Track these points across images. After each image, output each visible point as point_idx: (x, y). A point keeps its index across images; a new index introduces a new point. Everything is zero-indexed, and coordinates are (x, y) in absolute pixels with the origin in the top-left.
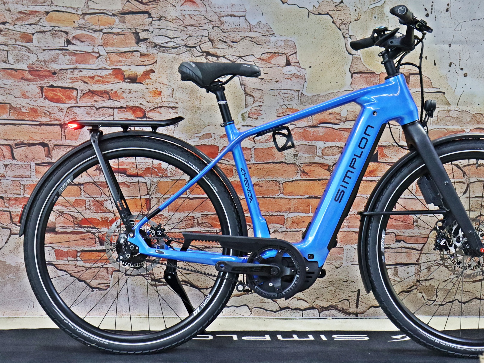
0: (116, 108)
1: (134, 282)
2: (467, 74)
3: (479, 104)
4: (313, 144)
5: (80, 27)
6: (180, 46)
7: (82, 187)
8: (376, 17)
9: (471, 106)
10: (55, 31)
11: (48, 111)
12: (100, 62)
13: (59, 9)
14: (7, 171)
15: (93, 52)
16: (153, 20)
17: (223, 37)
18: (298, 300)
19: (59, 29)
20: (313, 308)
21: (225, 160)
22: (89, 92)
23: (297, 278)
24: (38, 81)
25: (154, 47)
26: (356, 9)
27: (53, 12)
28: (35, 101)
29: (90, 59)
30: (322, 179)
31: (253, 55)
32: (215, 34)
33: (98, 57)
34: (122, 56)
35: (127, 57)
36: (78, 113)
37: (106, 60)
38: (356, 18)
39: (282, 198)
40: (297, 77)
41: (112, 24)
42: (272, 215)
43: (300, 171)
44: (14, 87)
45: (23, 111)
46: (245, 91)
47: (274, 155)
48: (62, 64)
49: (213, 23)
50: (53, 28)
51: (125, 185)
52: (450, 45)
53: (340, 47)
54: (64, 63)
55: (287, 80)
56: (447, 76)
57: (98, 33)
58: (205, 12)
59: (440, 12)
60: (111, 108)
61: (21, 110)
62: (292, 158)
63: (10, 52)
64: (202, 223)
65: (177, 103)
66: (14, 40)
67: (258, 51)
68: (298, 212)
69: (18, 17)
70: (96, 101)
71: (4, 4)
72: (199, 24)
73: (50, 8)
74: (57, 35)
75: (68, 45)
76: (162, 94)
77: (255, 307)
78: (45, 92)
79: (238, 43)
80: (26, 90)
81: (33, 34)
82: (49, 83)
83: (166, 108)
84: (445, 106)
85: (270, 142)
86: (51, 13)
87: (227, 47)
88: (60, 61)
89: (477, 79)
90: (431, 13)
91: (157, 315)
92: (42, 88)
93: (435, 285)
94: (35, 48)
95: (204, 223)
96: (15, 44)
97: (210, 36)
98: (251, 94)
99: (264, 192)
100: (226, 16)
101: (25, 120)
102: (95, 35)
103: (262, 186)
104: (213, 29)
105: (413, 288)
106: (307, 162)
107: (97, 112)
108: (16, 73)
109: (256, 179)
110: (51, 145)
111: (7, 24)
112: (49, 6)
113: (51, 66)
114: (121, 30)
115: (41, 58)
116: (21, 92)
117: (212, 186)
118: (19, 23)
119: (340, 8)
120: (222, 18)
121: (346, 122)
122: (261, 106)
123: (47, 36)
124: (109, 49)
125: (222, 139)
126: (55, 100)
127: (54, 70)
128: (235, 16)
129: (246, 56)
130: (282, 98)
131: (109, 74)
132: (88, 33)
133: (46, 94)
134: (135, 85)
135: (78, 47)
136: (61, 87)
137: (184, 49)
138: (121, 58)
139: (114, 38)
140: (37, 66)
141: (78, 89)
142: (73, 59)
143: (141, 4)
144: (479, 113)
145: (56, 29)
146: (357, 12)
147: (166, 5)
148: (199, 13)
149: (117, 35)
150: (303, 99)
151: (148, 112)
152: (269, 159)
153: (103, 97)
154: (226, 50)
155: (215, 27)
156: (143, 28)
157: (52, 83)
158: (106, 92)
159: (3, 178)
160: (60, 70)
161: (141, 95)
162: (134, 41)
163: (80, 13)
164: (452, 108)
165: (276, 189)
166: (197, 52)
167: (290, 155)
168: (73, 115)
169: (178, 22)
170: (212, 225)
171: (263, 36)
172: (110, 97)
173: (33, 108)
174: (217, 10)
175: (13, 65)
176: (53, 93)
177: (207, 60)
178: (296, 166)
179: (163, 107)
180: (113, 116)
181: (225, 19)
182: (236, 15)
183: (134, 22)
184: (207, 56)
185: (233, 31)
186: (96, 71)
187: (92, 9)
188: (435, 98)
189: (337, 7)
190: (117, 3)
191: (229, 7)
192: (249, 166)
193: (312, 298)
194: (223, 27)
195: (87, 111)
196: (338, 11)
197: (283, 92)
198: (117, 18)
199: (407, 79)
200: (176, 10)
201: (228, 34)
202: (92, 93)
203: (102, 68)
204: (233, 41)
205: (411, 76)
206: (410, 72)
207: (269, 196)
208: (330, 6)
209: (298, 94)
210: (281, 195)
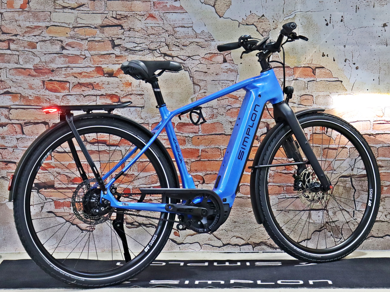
0: (98, 95)
2: (358, 67)
3: (368, 90)
5: (71, 37)
6: (145, 50)
9: (362, 91)
10: (53, 40)
11: (48, 99)
12: (86, 62)
13: (56, 24)
14: (18, 143)
16: (124, 31)
17: (176, 42)
18: (237, 238)
19: (56, 38)
20: (248, 244)
21: (179, 133)
22: (78, 84)
24: (41, 76)
25: (126, 50)
26: (274, 20)
27: (52, 26)
28: (39, 91)
29: (79, 60)
31: (199, 55)
32: (170, 40)
33: (84, 59)
35: (106, 58)
36: (70, 99)
37: (90, 60)
38: (274, 27)
40: (232, 71)
41: (95, 34)
42: (216, 174)
44: (23, 81)
45: (30, 98)
46: (193, 81)
47: (216, 129)
48: (58, 64)
49: (169, 32)
50: (52, 38)
51: (106, 153)
52: (345, 46)
54: (60, 63)
55: (225, 73)
56: (344, 69)
57: (84, 41)
58: (162, 24)
59: (336, 22)
60: (94, 95)
61: (28, 98)
62: (230, 130)
63: (21, 56)
65: (143, 91)
66: (23, 47)
69: (26, 31)
70: (83, 91)
71: (16, 22)
72: (158, 33)
73: (49, 24)
74: (55, 43)
75: (62, 50)
76: (132, 85)
77: (205, 244)
78: (46, 85)
79: (188, 46)
80: (32, 84)
81: (37, 43)
82: (49, 78)
83: (135, 95)
84: (342, 91)
85: (213, 119)
86: (50, 27)
87: (179, 49)
88: (57, 62)
89: (366, 71)
90: (330, 23)
92: (43, 82)
93: (340, 226)
94: (39, 53)
96: (24, 50)
97: (166, 42)
98: (198, 84)
99: (209, 157)
100: (178, 27)
101: (31, 106)
102: (83, 42)
103: (207, 152)
104: (169, 37)
105: (324, 228)
107: (84, 99)
108: (25, 71)
109: (203, 147)
110: (51, 123)
111: (18, 36)
112: (48, 22)
113: (51, 66)
114: (101, 39)
115: (43, 60)
116: (28, 85)
118: (27, 35)
119: (262, 20)
120: (175, 28)
122: (206, 92)
123: (47, 44)
124: (93, 52)
126: (53, 90)
127: (53, 69)
128: (184, 27)
129: (194, 56)
130: (221, 86)
131: (93, 71)
132: (77, 41)
133: (47, 86)
134: (112, 79)
135: (70, 51)
136: (58, 81)
137: (147, 51)
138: (101, 59)
139: (96, 44)
140: (40, 66)
141: (70, 82)
142: (66, 60)
143: (115, 20)
145: (54, 38)
146: (275, 23)
147: (134, 20)
148: (158, 25)
149: (98, 42)
151: (122, 98)
152: (213, 131)
153: (89, 88)
154: (178, 52)
156: (117, 37)
157: (51, 78)
158: (91, 84)
159: (15, 148)
160: (57, 68)
161: (117, 86)
162: (110, 46)
163: (71, 26)
164: (348, 92)
165: (218, 154)
166: (157, 53)
167: (228, 128)
168: (66, 101)
169: (143, 32)
171: (206, 41)
172: (93, 87)
173: (38, 96)
174: (172, 23)
175: (23, 65)
176: (52, 85)
177: (165, 60)
179: (133, 94)
180: (96, 101)
181: (177, 29)
182: (186, 26)
183: (111, 32)
184: (164, 56)
185: (184, 37)
186: (84, 68)
187: (80, 24)
188: (335, 85)
189: (259, 19)
190: (98, 19)
191: (180, 20)
192: (198, 137)
193: (247, 236)
194: (176, 35)
195: (77, 98)
196: (261, 22)
197: (221, 82)
198: (98, 30)
199: (314, 72)
200: (142, 24)
201: (180, 40)
202: (80, 85)
203: (88, 66)
204: (184, 45)
205: (317, 69)
206: (316, 66)
207: (213, 160)
208: (255, 19)
209: (233, 83)
210: (222, 159)
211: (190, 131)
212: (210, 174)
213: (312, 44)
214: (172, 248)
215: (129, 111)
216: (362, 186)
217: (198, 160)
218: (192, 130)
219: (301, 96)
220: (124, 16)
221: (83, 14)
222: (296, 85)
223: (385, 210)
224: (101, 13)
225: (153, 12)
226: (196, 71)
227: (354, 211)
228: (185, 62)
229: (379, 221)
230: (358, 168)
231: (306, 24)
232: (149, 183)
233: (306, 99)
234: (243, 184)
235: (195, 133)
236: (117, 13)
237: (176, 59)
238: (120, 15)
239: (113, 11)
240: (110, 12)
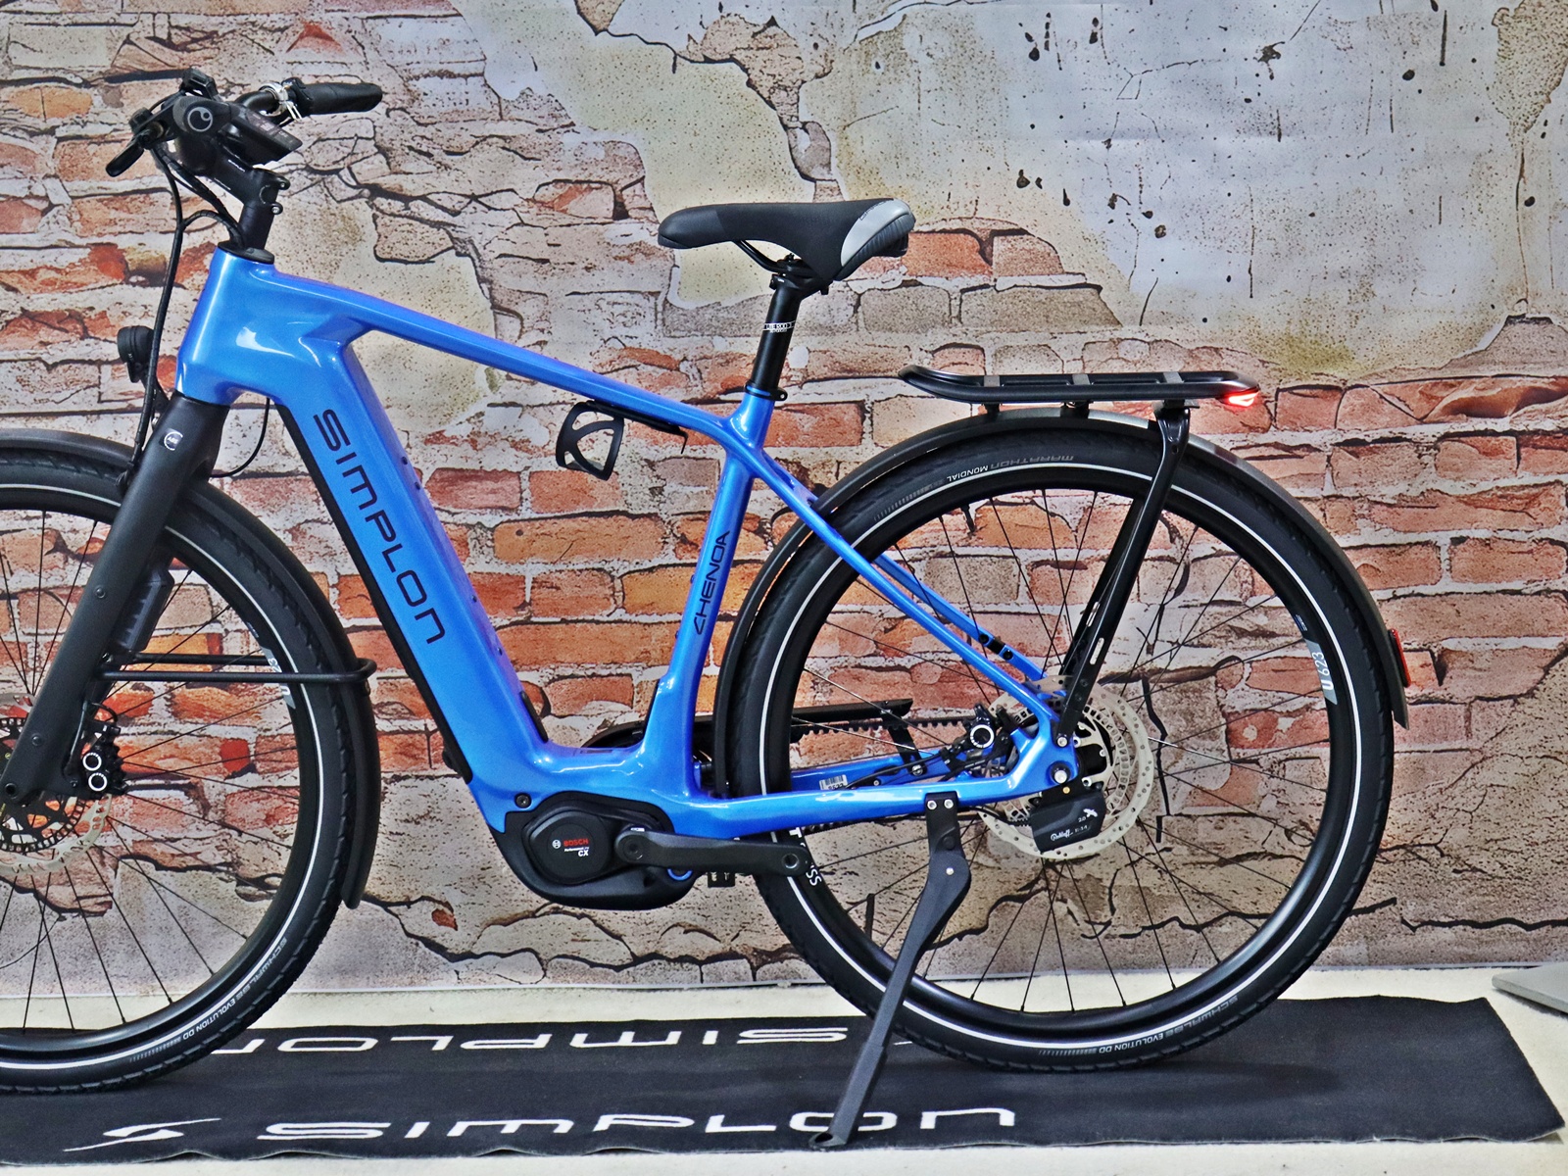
0: (107, 362)
1: (186, 889)
2: (1163, 227)
3: (1205, 320)
4: (708, 455)
6: (291, 172)
7: (14, 603)
8: (881, 64)
9: (1181, 326)
12: (51, 225)
15: (31, 196)
17: (418, 140)
18: (686, 932)
20: (732, 955)
21: (442, 510)
22: (21, 316)
26: (819, 41)
29: (21, 217)
31: (512, 190)
32: (393, 131)
33: (44, 212)
34: (118, 205)
35: (133, 210)
37: (70, 219)
38: (819, 69)
39: (622, 621)
40: (649, 252)
41: (83, 111)
42: (594, 675)
43: (672, 540)
46: (492, 298)
47: (592, 492)
49: (387, 98)
52: (1108, 143)
53: (776, 159)
55: (620, 263)
56: (1106, 236)
57: (41, 140)
58: (360, 67)
59: (1072, 42)
60: (90, 362)
62: (647, 498)
64: (382, 705)
67: (527, 178)
70: (44, 344)
77: (559, 956)
79: (467, 155)
84: (1103, 327)
87: (434, 168)
89: (1197, 242)
90: (1047, 47)
93: (1105, 876)
95: (389, 703)
97: (378, 137)
98: (513, 307)
99: (567, 606)
100: (426, 76)
102: (36, 145)
103: (558, 588)
104: (388, 116)
105: (1037, 887)
106: (692, 510)
107: (49, 376)
109: (540, 566)
114: (111, 128)
119: (767, 42)
120: (414, 82)
121: (805, 386)
122: (545, 343)
124: (78, 186)
125: (429, 446)
128: (451, 75)
129: (492, 193)
130: (606, 316)
131: (80, 261)
132: (13, 141)
137: (303, 179)
138: (113, 211)
139: (91, 153)
143: (166, 49)
144: (1208, 345)
146: (821, 51)
147: (245, 50)
148: (343, 71)
149: (99, 144)
150: (671, 317)
152: (578, 502)
153: (67, 332)
154: (429, 179)
155: (394, 109)
158: (74, 316)
164: (1126, 332)
165: (601, 596)
166: (343, 186)
167: (639, 489)
170: (414, 710)
171: (540, 131)
172: (85, 329)
174: (399, 60)
177: (374, 211)
178: (660, 523)
180: (98, 385)
181: (422, 85)
182: (456, 72)
183: (149, 101)
184: (372, 197)
185: (450, 119)
186: (42, 252)
187: (20, 67)
188: (1073, 304)
189: (758, 37)
190: (95, 47)
191: (432, 48)
192: (516, 527)
193: (728, 924)
194: (418, 110)
195: (18, 373)
196: (762, 49)
197: (608, 299)
198: (96, 92)
199: (985, 251)
200: (276, 64)
201: (434, 131)
202: (32, 319)
203: (59, 243)
204: (451, 149)
205: (996, 240)
206: (994, 227)
207: (581, 618)
208: (738, 37)
209: (656, 305)
210: (619, 614)
211: (485, 503)
212: (572, 676)
213: (976, 134)
214: (428, 976)
215: (234, 424)
216: (1189, 715)
217: (521, 618)
218: (491, 500)
219: (933, 352)
220: (201, 35)
221: (34, 27)
222: (914, 306)
223: (1286, 811)
224: (107, 24)
225: (319, 17)
226: (501, 256)
227: (1159, 819)
228: (457, 220)
229: (1261, 853)
230: (1173, 644)
231: (949, 55)
233: (954, 364)
235: (504, 508)
236: (173, 24)
237: (422, 209)
238: (188, 29)
239: (154, 15)
240: (143, 17)
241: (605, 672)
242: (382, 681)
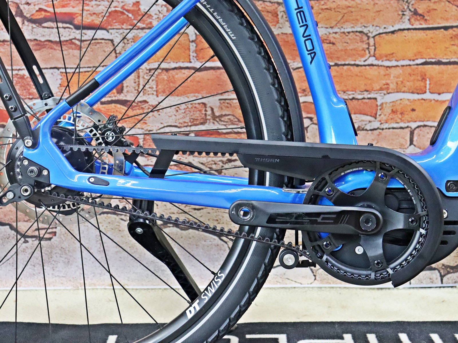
20: (429, 268)
23: (421, 235)
30: (452, 27)
39: (372, 65)
42: (353, 98)
43: (407, 13)
51: (73, 46)
64: (222, 116)
68: (404, 92)
91: (143, 285)
95: (226, 115)
99: (339, 55)
103: (333, 44)
109: (324, 29)
117: (222, 26)
165: (361, 49)
207: (347, 63)
210: (372, 60)
232: (185, 122)
234: (422, 124)
241: (360, 97)
242: (222, 101)
